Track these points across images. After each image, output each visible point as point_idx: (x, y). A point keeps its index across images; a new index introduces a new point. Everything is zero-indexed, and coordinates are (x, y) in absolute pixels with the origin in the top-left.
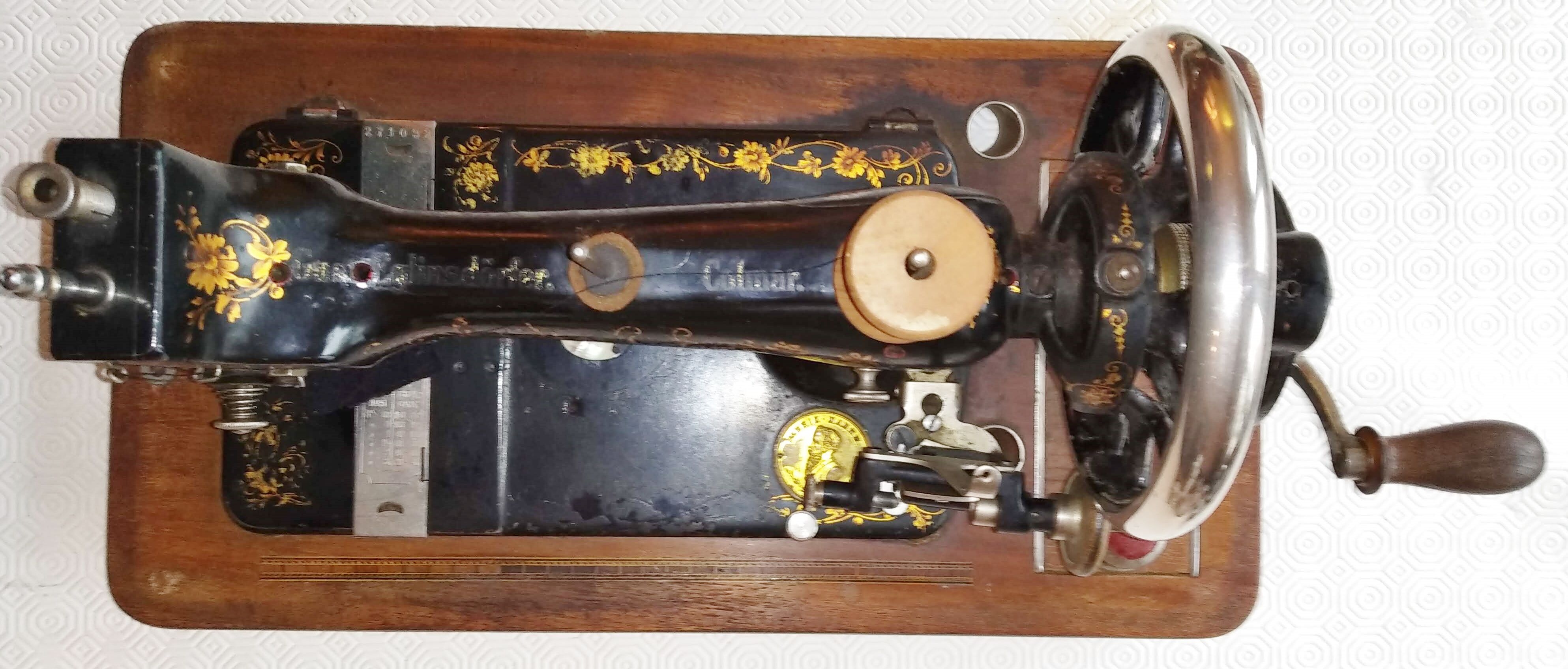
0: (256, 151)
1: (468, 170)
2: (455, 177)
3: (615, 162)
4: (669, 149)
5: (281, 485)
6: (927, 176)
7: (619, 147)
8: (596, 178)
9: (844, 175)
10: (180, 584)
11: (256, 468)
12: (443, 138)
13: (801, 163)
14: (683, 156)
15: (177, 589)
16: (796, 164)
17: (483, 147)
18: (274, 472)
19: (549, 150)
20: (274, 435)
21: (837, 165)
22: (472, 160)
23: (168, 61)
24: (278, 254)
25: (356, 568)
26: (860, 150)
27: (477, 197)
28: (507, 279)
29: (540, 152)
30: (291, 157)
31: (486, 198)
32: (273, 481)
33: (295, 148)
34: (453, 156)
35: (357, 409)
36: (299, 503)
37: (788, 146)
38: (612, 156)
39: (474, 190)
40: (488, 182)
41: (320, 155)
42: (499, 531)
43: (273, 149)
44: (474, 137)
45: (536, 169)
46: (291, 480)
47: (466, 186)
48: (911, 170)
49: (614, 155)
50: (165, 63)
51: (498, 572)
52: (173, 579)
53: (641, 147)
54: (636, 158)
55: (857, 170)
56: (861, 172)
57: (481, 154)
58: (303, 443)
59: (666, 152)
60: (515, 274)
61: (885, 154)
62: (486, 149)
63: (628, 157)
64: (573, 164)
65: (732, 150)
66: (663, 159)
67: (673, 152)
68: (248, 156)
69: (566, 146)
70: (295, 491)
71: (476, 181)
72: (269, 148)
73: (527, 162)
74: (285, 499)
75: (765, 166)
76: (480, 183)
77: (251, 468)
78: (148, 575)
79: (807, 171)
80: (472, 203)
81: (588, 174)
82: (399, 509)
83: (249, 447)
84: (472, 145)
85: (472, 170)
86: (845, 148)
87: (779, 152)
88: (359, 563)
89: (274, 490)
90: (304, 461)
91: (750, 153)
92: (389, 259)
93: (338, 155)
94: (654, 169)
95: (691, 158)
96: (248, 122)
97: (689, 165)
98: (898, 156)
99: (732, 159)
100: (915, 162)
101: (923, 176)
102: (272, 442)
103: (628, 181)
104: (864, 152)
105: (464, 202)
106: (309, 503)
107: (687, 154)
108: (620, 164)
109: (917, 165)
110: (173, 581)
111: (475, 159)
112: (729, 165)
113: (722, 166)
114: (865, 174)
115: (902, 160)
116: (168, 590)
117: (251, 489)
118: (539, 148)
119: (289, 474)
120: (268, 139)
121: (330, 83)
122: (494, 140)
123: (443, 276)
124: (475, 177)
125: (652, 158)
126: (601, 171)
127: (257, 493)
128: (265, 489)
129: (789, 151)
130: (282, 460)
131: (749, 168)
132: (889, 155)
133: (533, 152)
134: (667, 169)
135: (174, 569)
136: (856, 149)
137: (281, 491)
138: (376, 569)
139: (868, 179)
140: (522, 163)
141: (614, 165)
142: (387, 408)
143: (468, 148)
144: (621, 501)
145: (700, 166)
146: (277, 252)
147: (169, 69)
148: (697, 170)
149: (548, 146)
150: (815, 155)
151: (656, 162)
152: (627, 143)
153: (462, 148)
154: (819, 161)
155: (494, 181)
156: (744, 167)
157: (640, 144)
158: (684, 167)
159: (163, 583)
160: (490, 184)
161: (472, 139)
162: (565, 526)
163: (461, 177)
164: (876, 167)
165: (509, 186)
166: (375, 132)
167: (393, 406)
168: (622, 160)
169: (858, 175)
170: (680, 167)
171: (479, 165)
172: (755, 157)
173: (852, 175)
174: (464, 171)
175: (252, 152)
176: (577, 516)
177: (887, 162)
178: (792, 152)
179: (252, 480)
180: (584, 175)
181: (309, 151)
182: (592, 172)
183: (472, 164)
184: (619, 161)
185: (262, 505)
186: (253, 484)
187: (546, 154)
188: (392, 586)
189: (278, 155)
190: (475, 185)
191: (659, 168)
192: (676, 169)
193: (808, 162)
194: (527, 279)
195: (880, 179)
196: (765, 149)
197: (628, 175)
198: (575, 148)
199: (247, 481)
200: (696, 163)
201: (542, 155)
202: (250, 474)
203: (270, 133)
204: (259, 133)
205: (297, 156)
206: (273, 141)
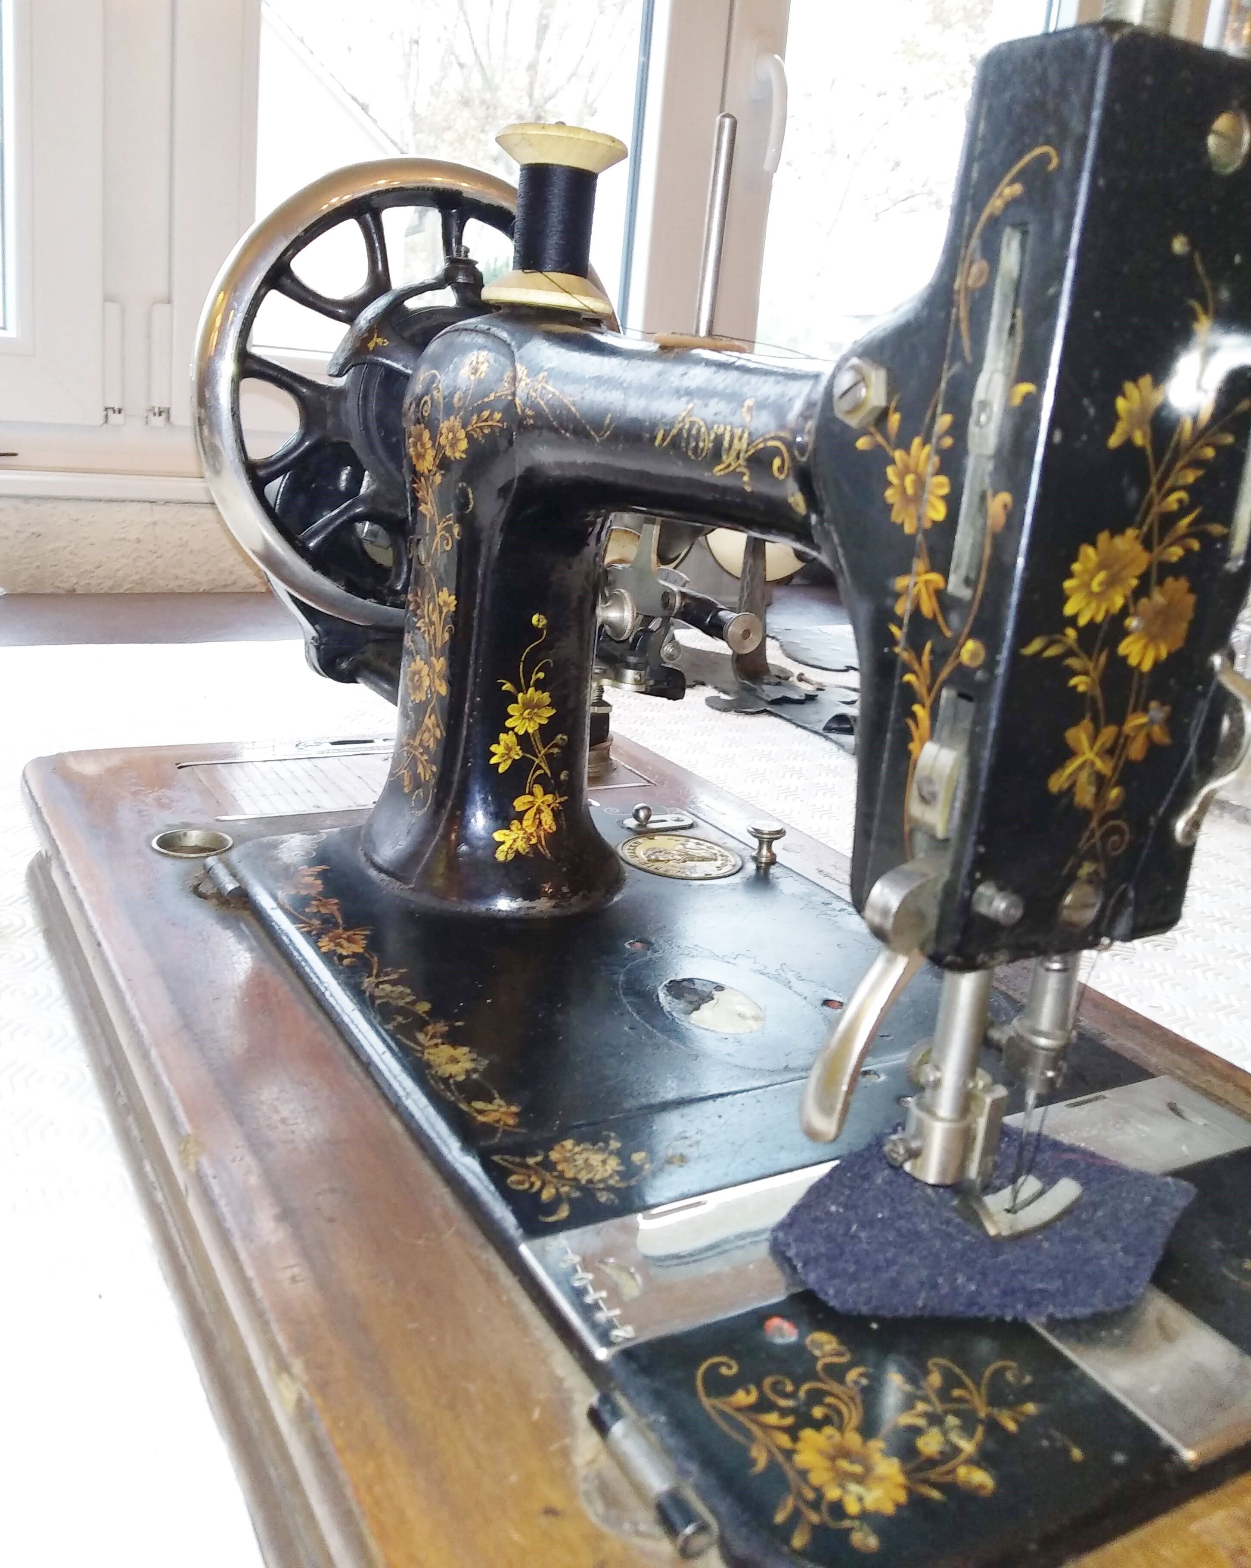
0: (848, 1531)
1: (584, 1176)
2: (610, 1189)
12: (549, 1223)
17: (524, 1171)
22: (560, 1177)
27: (623, 1155)
29: (481, 1112)
30: (794, 1452)
31: (615, 1145)
33: (770, 1454)
34: (572, 1202)
39: (613, 1163)
40: (585, 1150)
41: (743, 1398)
43: (809, 1495)
44: (514, 1187)
45: (516, 1108)
47: (614, 1172)
57: (540, 1169)
62: (523, 1166)
71: (595, 1163)
72: (816, 1505)
73: (511, 1121)
76: (595, 1157)
80: (640, 1157)
84: (532, 1184)
85: (578, 1173)
93: (714, 1369)
105: (647, 1167)
111: (555, 1174)
118: (476, 1115)
120: (796, 1516)
121: (551, 1512)
122: (500, 1161)
124: (589, 1165)
133: (487, 1119)
140: (519, 1126)
143: (543, 1187)
149: (463, 1106)
153: (547, 1194)
155: (577, 1144)
160: (587, 1146)
161: (521, 1188)
163: (603, 1182)
171: (562, 1167)
174: (590, 1181)
181: (754, 1423)
183: (569, 1176)
187: (480, 1104)
189: (814, 1480)
190: (604, 1162)
201: (485, 1108)
203: (780, 1517)
204: (799, 1541)
205: (784, 1440)
206: (790, 1502)
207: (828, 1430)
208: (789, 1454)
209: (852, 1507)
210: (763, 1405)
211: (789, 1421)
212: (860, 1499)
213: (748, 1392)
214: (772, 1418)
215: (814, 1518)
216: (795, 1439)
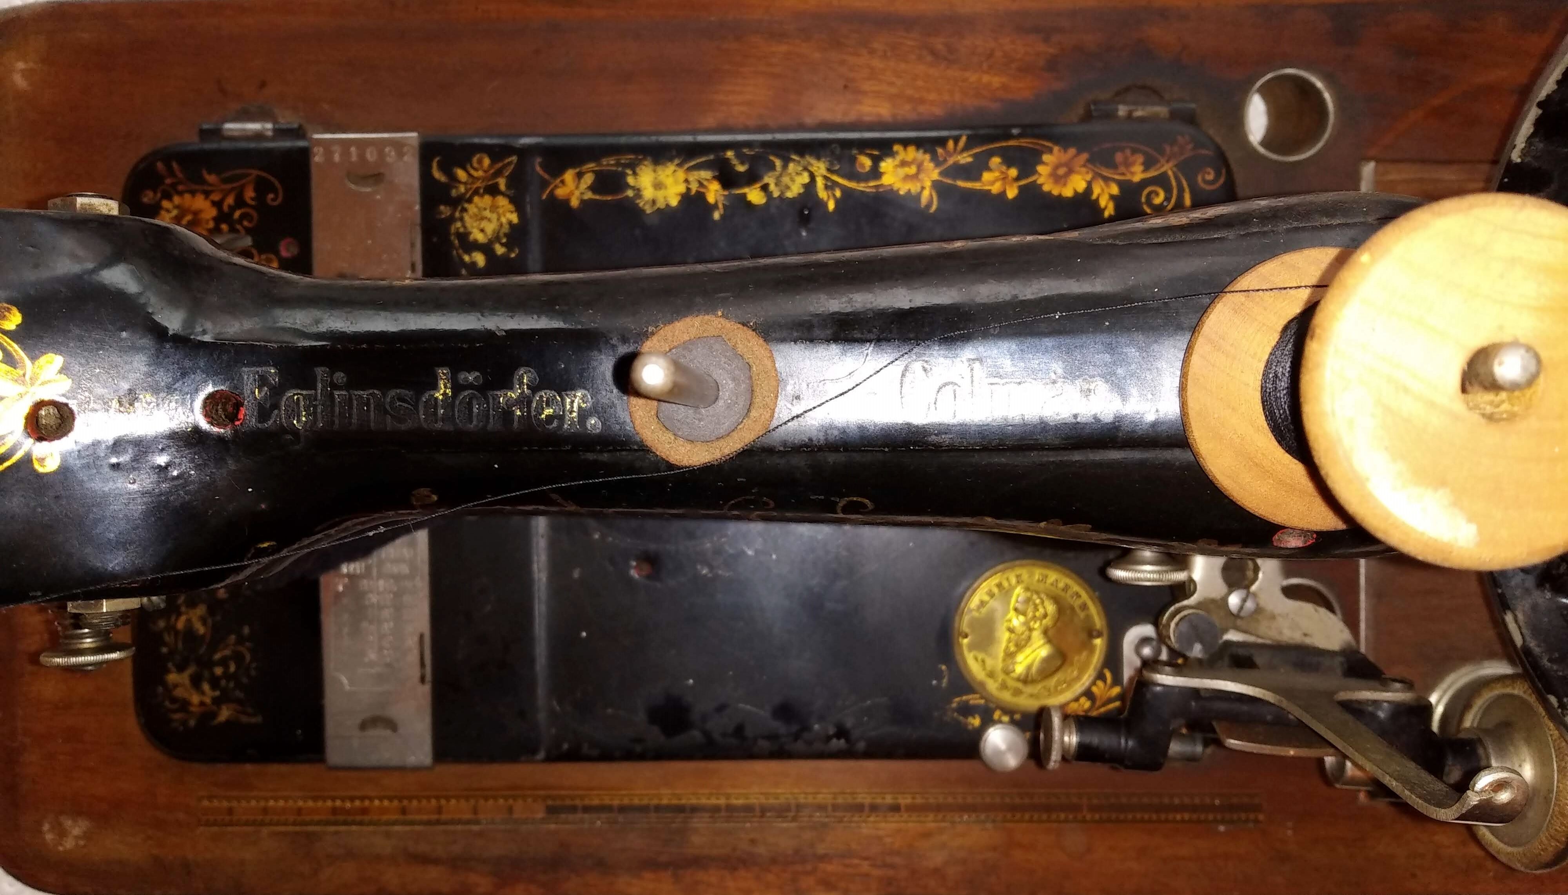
0: (155, 193)
1: (472, 209)
2: (451, 219)
3: (694, 187)
4: (778, 163)
5: (217, 693)
6: (1187, 190)
7: (701, 162)
8: (666, 213)
9: (1055, 192)
10: (87, 836)
11: (181, 669)
12: (432, 161)
13: (987, 176)
14: (801, 174)
15: (82, 843)
16: (978, 178)
17: (492, 171)
18: (206, 674)
19: (593, 171)
20: (203, 620)
21: (1043, 176)
22: (476, 192)
23: (26, 62)
24: (42, 384)
25: (334, 811)
26: (1079, 153)
27: (486, 249)
28: (507, 414)
29: (580, 176)
30: (207, 198)
31: (500, 250)
32: (206, 687)
33: (210, 185)
34: (447, 188)
35: (324, 579)
36: (244, 719)
37: (966, 148)
38: (691, 179)
39: (480, 238)
40: (501, 225)
41: (249, 194)
42: (541, 755)
43: (180, 188)
44: (478, 156)
45: (575, 203)
46: (232, 685)
47: (470, 233)
48: (1162, 181)
49: (694, 176)
50: (21, 65)
51: (540, 815)
52: (76, 828)
53: (735, 162)
54: (728, 179)
55: (1077, 183)
56: (1081, 186)
57: (490, 183)
58: (246, 630)
59: (772, 167)
60: (525, 401)
61: (1119, 157)
62: (498, 173)
63: (714, 178)
64: (630, 193)
65: (876, 160)
66: (769, 179)
67: (785, 166)
68: (145, 200)
69: (618, 164)
70: (239, 701)
71: (484, 224)
72: (173, 186)
73: (561, 192)
74: (225, 714)
75: (928, 184)
76: (490, 228)
77: (173, 669)
78: (39, 824)
79: (996, 189)
80: (480, 259)
81: (655, 208)
82: (391, 725)
83: (167, 638)
84: (476, 170)
85: (477, 207)
86: (1056, 149)
87: (951, 161)
88: (338, 803)
89: (208, 700)
90: (248, 657)
91: (904, 164)
92: (275, 380)
93: (275, 191)
94: (755, 196)
95: (812, 177)
96: (145, 149)
97: (810, 186)
98: (1140, 159)
99: (876, 173)
100: (1167, 168)
101: (1181, 191)
102: (201, 629)
103: (716, 216)
104: (1085, 156)
105: (466, 258)
106: (258, 719)
107: (805, 169)
108: (702, 190)
109: (1170, 173)
110: (76, 831)
111: (482, 191)
112: (872, 184)
113: (861, 187)
114: (1089, 190)
115: (1147, 166)
116: (69, 844)
117: (174, 700)
118: (577, 170)
119: (226, 676)
120: (172, 173)
121: (263, 85)
122: (510, 159)
123: (381, 408)
124: (483, 218)
125: (751, 178)
126: (674, 202)
127: (184, 705)
128: (195, 699)
129: (965, 159)
130: (217, 656)
131: (903, 188)
132: (1126, 158)
133: (569, 176)
134: (776, 194)
135: (78, 812)
136: (1072, 151)
137: (217, 701)
138: (364, 811)
139: (1094, 197)
140: (552, 195)
141: (693, 192)
142: (367, 574)
143: (470, 175)
144: (721, 708)
145: (827, 187)
146: (42, 378)
147: (25, 73)
148: (822, 194)
149: (591, 165)
150: (1008, 162)
151: (758, 185)
152: (712, 157)
153: (461, 174)
154: (1013, 172)
155: (510, 223)
156: (895, 187)
157: (733, 157)
158: (802, 191)
159: (62, 833)
160: (506, 229)
161: (475, 160)
162: (638, 748)
163: (461, 219)
164: (1106, 180)
165: (535, 232)
166: (328, 153)
167: (375, 572)
168: (705, 183)
169: (1076, 192)
170: (795, 190)
171: (487, 199)
172: (913, 170)
173: (1068, 192)
174: (464, 210)
175: (150, 194)
176: (656, 730)
177: (1122, 169)
178: (970, 160)
179: (176, 686)
180: (649, 210)
181: (232, 189)
182: (661, 204)
183: (476, 199)
184: (701, 184)
185: (192, 723)
186: (179, 693)
187: (589, 179)
188: (388, 835)
189: (187, 196)
190: (482, 231)
191: (762, 194)
192: (789, 195)
193: (997, 174)
194: (548, 411)
195: (1112, 197)
196: (927, 157)
197: (715, 206)
198: (633, 166)
199: (169, 690)
200: (820, 182)
201: (582, 181)
202: (173, 677)
203: (175, 165)
204: (160, 165)
205: (216, 197)
206: (180, 175)
207: (211, 225)
208: (207, 194)
209: (166, 204)
210: (240, 202)
211: (225, 208)
212: (168, 211)
213: (252, 199)
214: (230, 200)
215: (168, 181)
216: (214, 204)
